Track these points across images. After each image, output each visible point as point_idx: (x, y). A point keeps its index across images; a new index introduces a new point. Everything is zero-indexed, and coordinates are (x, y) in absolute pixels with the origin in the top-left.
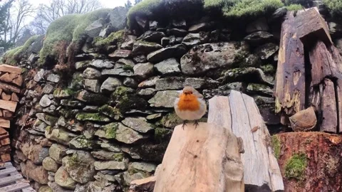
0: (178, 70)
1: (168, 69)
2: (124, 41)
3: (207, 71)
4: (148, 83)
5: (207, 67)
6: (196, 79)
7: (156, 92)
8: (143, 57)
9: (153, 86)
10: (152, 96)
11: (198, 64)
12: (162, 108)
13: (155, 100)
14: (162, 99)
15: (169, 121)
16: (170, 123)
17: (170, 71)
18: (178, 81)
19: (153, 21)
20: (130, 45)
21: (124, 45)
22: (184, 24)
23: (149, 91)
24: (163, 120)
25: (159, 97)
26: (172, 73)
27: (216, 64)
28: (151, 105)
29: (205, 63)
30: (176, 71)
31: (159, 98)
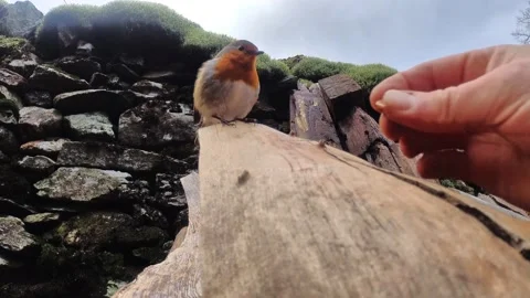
0: (111, 133)
1: (92, 127)
2: (18, 57)
3: (168, 143)
4: (45, 145)
5: (168, 137)
6: (146, 152)
7: (56, 167)
8: (45, 96)
9: (54, 155)
10: (46, 173)
11: (152, 130)
12: (64, 201)
13: (51, 184)
14: (68, 183)
15: (75, 232)
16: (78, 235)
17: (94, 131)
18: (110, 151)
19: (88, 42)
20: (27, 66)
21: (14, 63)
22: (141, 63)
23: (41, 162)
24: (62, 228)
25: (61, 177)
26: (98, 135)
27: (185, 135)
28: (40, 193)
29: (167, 130)
30: (109, 133)
31: (61, 181)
